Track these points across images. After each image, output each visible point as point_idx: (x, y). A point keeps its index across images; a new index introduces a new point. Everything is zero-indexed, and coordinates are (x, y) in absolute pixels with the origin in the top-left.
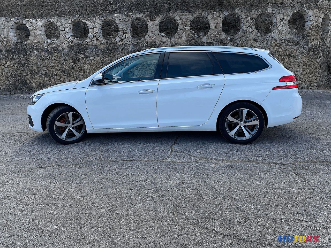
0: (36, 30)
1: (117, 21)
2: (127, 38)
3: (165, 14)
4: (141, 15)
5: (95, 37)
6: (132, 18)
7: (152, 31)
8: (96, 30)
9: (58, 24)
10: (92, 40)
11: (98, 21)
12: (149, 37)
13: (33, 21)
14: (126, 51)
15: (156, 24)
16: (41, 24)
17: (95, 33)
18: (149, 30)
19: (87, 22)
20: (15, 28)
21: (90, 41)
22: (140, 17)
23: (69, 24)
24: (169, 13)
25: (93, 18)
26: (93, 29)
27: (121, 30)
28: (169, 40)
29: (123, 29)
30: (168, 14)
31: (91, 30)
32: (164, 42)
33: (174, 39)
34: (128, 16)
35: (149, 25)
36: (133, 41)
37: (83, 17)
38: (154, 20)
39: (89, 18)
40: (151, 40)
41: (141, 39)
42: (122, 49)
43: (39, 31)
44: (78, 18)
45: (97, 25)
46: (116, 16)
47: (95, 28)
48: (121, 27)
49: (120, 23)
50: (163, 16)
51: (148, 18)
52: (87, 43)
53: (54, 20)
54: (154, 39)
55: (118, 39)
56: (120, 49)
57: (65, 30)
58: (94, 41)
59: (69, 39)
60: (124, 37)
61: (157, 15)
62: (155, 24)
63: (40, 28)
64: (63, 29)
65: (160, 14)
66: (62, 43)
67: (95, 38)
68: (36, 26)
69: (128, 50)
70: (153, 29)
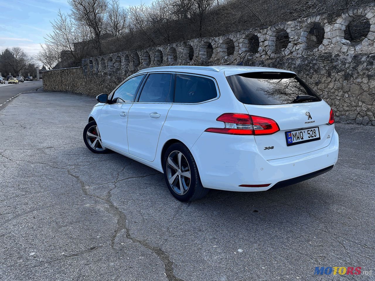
0: (217, 47)
1: (288, 31)
2: (297, 50)
3: (351, 12)
4: (318, 19)
5: (265, 51)
6: (306, 23)
7: (329, 39)
8: (266, 43)
9: (234, 40)
10: (262, 54)
11: (269, 32)
12: (323, 47)
13: (217, 39)
14: (293, 66)
15: (336, 27)
16: (221, 41)
17: (265, 46)
18: (325, 37)
19: (259, 35)
20: (206, 47)
21: (260, 55)
22: (316, 21)
23: (243, 38)
24: (357, 10)
25: (264, 29)
26: (263, 42)
27: (292, 40)
28: (352, 50)
29: (294, 39)
30: (355, 11)
31: (261, 44)
32: (344, 53)
33: (360, 47)
34: (300, 22)
35: (327, 30)
36: (304, 53)
37: (256, 30)
38: (335, 23)
39: (261, 31)
40: (326, 51)
41: (314, 51)
42: (288, 64)
43: (219, 49)
44: (251, 31)
45: (268, 37)
46: (288, 25)
47: (266, 41)
48: (291, 37)
49: (292, 32)
50: (347, 15)
51: (326, 21)
52: (256, 58)
53: (231, 37)
54: (330, 48)
55: (287, 52)
56: (287, 64)
57: (239, 46)
58: (263, 55)
59: (242, 55)
60: (294, 49)
61: (339, 15)
62: (334, 29)
63: (220, 45)
64: (238, 45)
65: (344, 14)
66: (235, 59)
67: (264, 53)
68: (218, 44)
69: (295, 65)
70: (331, 35)
